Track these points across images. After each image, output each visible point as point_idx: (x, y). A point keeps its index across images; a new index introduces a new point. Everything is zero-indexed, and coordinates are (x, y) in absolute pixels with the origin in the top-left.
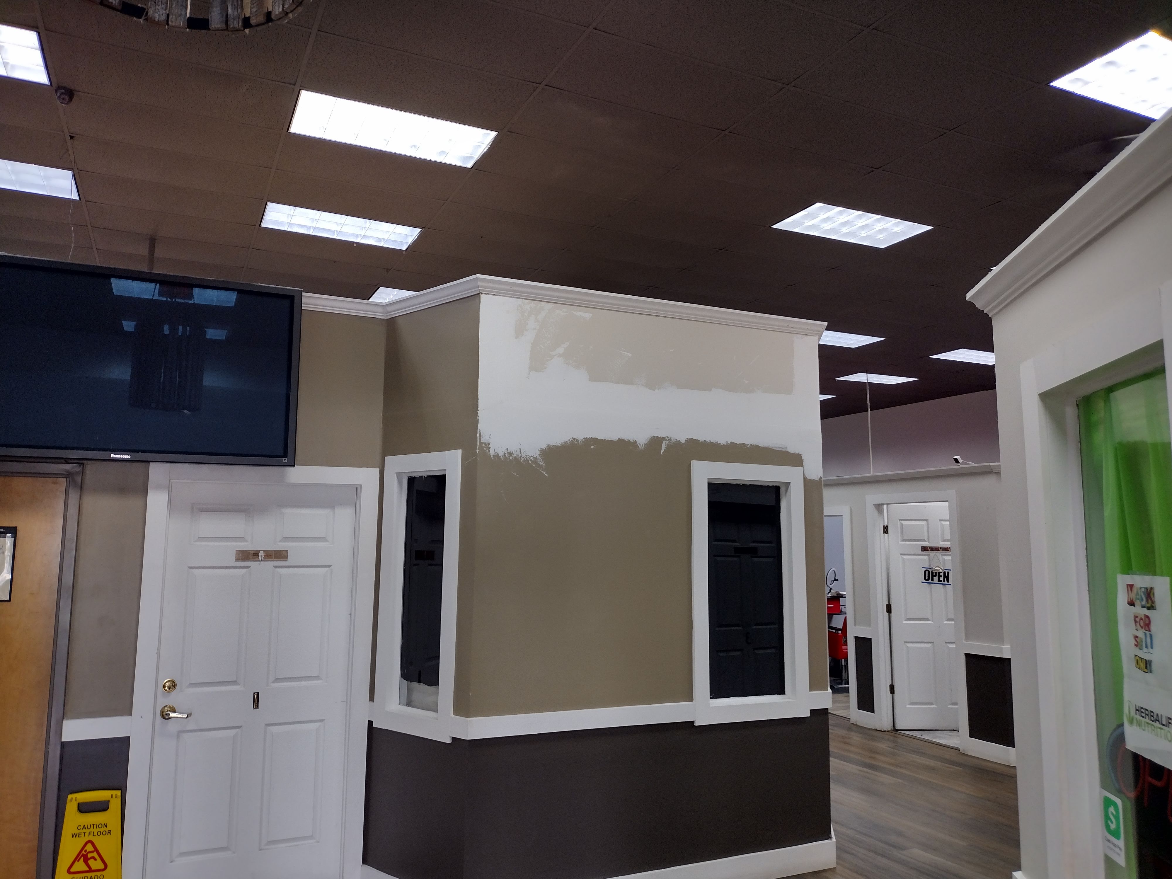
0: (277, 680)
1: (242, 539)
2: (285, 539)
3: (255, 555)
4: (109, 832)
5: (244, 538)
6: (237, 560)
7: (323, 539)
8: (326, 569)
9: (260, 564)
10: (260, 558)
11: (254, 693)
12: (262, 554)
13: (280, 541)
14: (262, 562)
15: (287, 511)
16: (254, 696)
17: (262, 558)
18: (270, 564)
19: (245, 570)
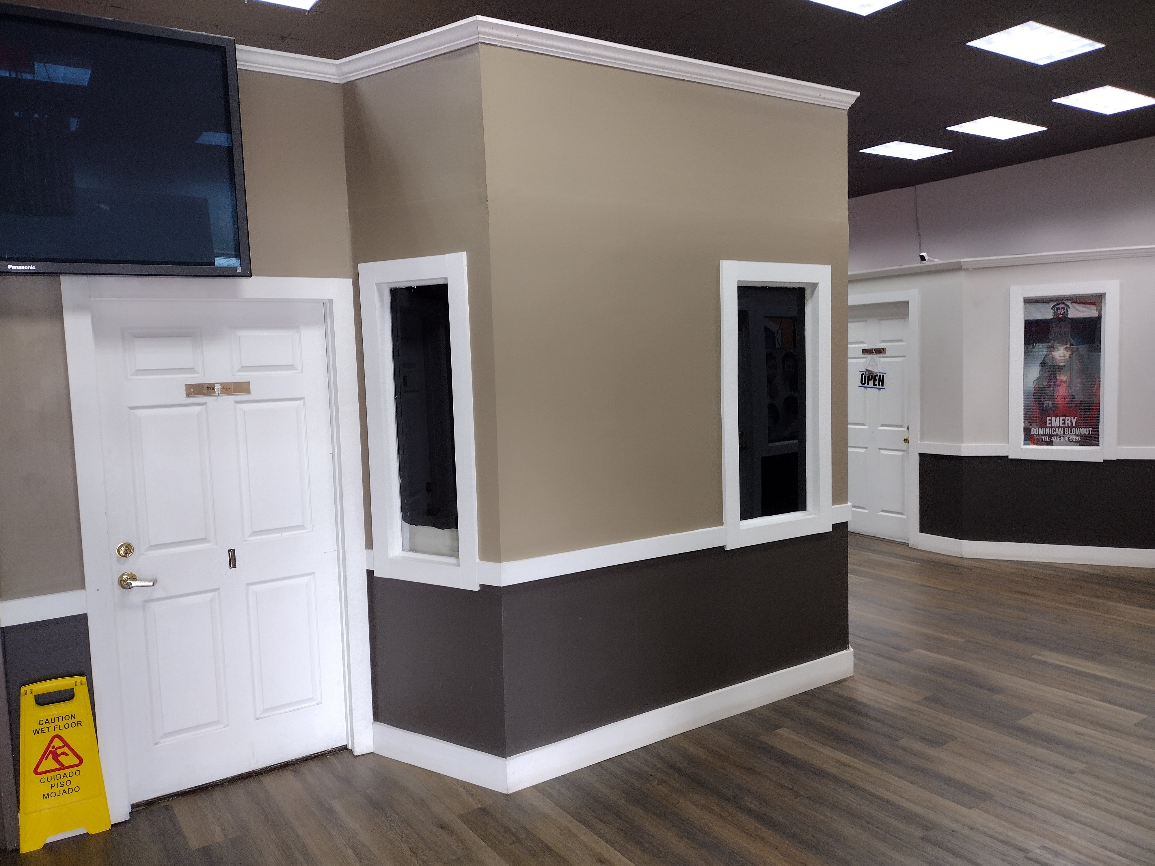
0: (255, 533)
1: (191, 370)
2: (245, 368)
3: (209, 389)
4: (79, 723)
5: (193, 368)
6: (189, 394)
7: (291, 367)
8: (298, 402)
9: (217, 400)
10: (217, 392)
11: (229, 551)
12: (218, 387)
13: (238, 371)
14: (219, 397)
15: (243, 334)
16: (229, 554)
17: (219, 392)
18: (229, 400)
19: (199, 408)
